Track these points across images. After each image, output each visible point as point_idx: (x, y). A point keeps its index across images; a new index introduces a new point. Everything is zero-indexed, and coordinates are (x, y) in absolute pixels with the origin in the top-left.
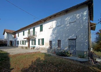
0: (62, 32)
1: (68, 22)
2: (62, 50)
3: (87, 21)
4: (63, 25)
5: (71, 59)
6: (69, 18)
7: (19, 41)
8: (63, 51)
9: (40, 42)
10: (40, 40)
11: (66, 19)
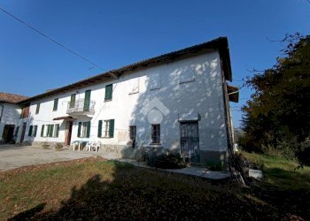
1: (176, 80)
2: (163, 151)
3: (219, 81)
4: (165, 88)
5: (188, 175)
6: (179, 73)
7: (36, 127)
8: (167, 154)
9: (103, 129)
10: (104, 124)
11: (173, 74)
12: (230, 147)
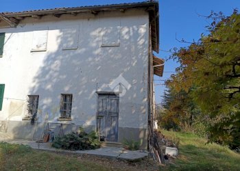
0: (77, 69)
1: (98, 42)
2: (74, 129)
4: (84, 49)
5: (102, 157)
6: (102, 33)
8: (79, 131)
11: (94, 33)
12: (150, 123)
